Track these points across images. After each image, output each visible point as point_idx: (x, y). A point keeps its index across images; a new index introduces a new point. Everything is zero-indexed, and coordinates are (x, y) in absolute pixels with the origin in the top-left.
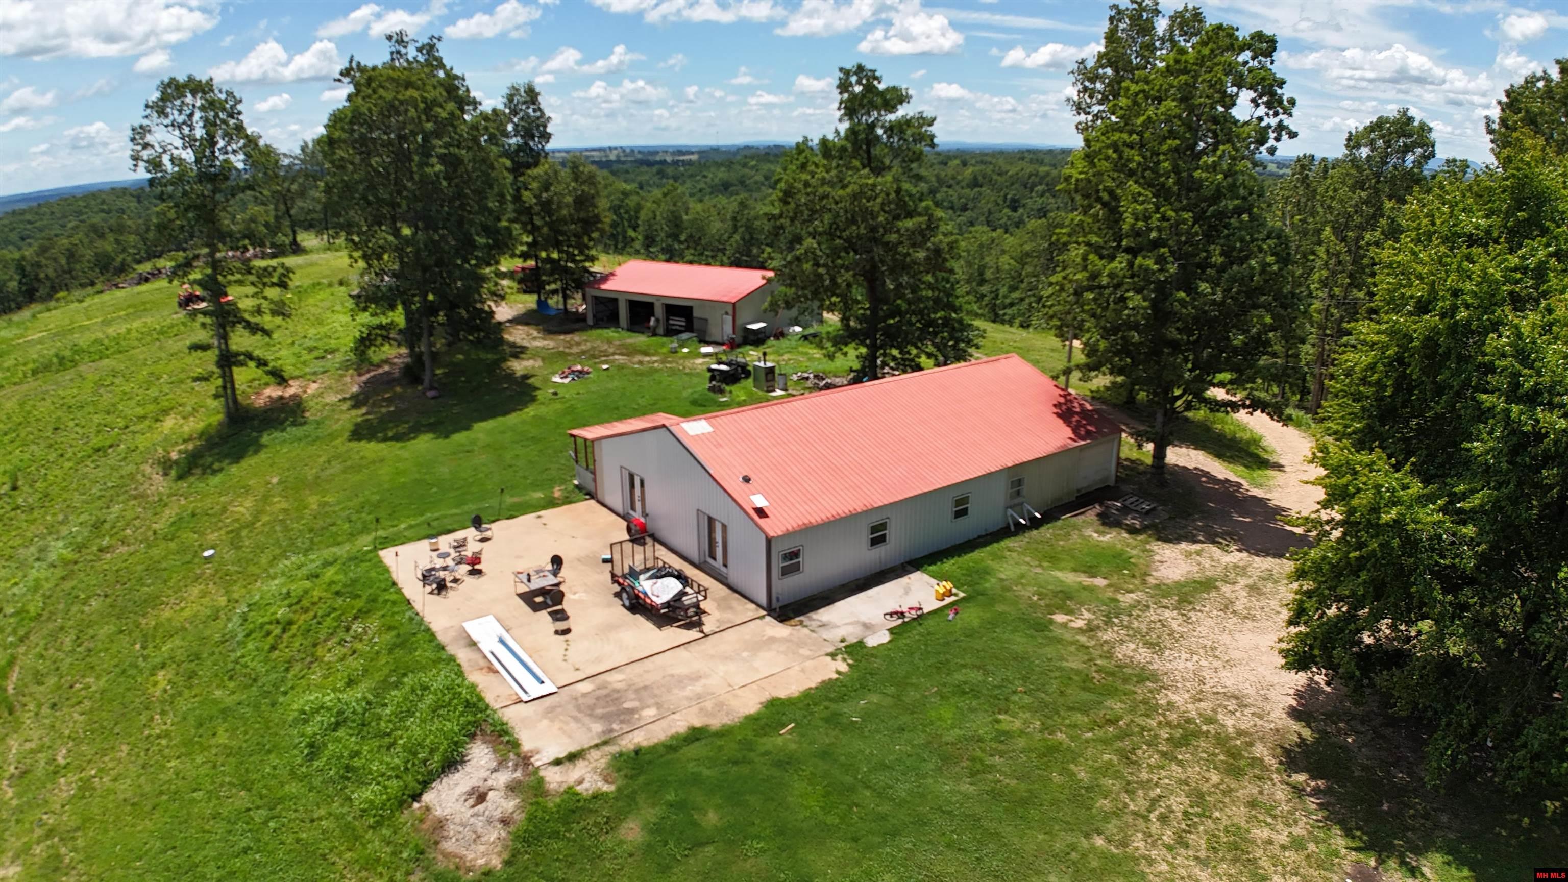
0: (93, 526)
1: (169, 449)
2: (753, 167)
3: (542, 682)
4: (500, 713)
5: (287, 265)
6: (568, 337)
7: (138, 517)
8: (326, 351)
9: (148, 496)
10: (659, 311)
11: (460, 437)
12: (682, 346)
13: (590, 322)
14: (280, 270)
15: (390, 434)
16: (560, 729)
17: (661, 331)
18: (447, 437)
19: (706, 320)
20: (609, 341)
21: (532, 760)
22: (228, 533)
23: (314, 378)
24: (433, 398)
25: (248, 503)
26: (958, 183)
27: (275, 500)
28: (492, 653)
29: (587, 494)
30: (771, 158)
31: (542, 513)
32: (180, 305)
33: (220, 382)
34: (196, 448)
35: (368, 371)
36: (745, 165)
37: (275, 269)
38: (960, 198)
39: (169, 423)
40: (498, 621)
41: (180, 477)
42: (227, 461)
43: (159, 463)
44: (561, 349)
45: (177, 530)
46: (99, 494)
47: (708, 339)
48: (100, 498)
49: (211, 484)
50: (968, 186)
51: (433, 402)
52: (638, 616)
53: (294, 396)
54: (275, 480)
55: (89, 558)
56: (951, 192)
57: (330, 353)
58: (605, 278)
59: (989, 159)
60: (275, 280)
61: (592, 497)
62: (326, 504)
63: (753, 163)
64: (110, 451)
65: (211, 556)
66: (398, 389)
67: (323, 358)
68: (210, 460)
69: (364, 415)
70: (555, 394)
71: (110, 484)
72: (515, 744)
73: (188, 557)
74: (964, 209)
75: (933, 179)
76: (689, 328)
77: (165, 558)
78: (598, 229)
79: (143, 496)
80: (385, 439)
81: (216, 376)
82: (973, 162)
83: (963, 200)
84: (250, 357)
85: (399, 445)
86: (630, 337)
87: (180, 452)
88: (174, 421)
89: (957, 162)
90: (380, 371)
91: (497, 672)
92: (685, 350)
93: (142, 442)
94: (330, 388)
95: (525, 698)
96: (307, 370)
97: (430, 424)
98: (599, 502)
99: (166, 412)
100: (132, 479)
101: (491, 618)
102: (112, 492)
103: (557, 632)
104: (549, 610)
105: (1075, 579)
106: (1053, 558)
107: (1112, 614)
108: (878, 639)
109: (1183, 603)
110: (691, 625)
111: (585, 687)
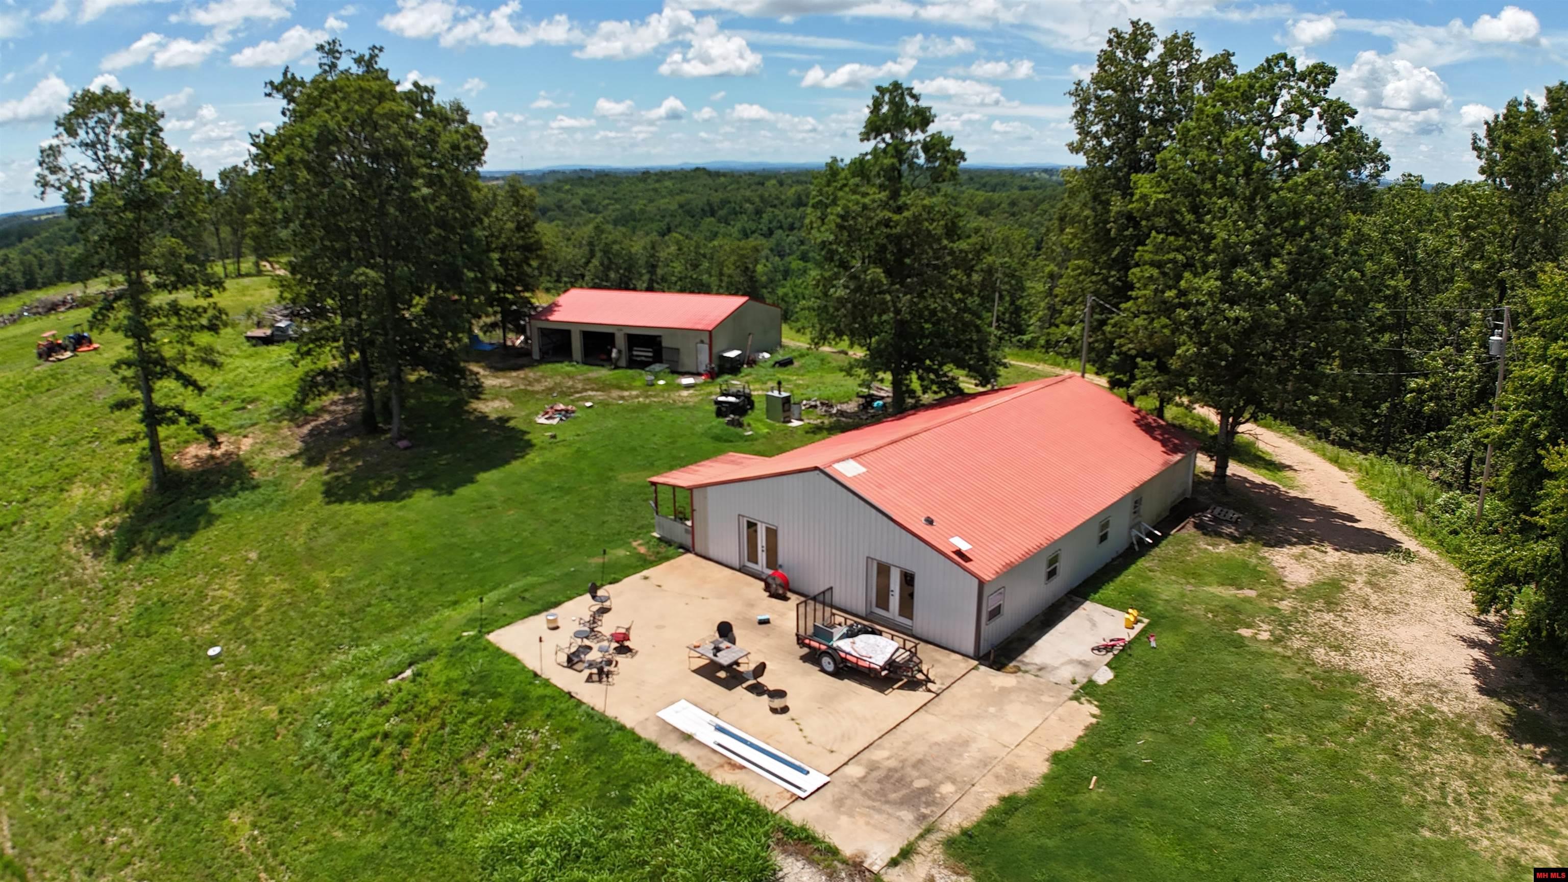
0: (32, 624)
1: (91, 524)
2: (568, 191)
3: (808, 772)
4: (783, 813)
5: (220, 305)
6: (521, 374)
7: (86, 610)
8: (243, 401)
9: (86, 583)
10: (621, 342)
11: (465, 492)
12: (657, 378)
13: (536, 356)
14: (211, 312)
15: (376, 493)
16: (868, 824)
17: (623, 362)
18: (451, 493)
19: (678, 350)
20: (570, 376)
21: (866, 865)
22: (222, 624)
23: (244, 432)
24: (406, 448)
25: (232, 584)
26: (782, 204)
27: (267, 579)
28: (719, 745)
29: (681, 547)
30: (586, 182)
31: (645, 573)
32: (40, 356)
33: (145, 443)
34: (124, 521)
35: (307, 423)
36: (559, 190)
37: (205, 310)
38: (786, 218)
39: (78, 493)
40: (696, 705)
41: (121, 559)
42: (175, 537)
43: (84, 542)
44: (522, 387)
45: (150, 623)
46: (20, 583)
47: (680, 370)
48: (23, 587)
49: (167, 564)
50: (793, 206)
51: (408, 452)
52: (846, 681)
53: (228, 454)
54: (253, 555)
55: (42, 664)
56: (777, 212)
57: (250, 402)
58: (550, 309)
59: (803, 178)
60: (204, 322)
61: (687, 550)
62: (340, 581)
63: (567, 187)
64: (15, 529)
65: (219, 654)
66: (356, 441)
67: (244, 408)
68: (151, 536)
69: (328, 472)
70: (554, 437)
71: (31, 571)
72: (833, 852)
73: (186, 658)
74: (792, 228)
75: (757, 200)
76: (658, 358)
77: (152, 660)
78: (538, 257)
79: (80, 583)
80: (374, 500)
81: (142, 435)
82: (790, 181)
83: (790, 220)
84: (181, 412)
85: (395, 505)
86: (592, 371)
87: (106, 527)
88: (82, 491)
89: (774, 182)
90: (321, 421)
91: (742, 767)
92: (662, 382)
93: (50, 516)
94: (268, 443)
95: (803, 795)
96: (231, 423)
97: (420, 479)
98: (697, 554)
99: (69, 480)
100: (57, 562)
101: (683, 703)
102: (38, 580)
103: (774, 711)
104: (745, 685)
105: (1228, 593)
106: (1194, 574)
107: (1284, 622)
108: (1104, 676)
109: (1331, 605)
110: (913, 685)
111: (855, 771)
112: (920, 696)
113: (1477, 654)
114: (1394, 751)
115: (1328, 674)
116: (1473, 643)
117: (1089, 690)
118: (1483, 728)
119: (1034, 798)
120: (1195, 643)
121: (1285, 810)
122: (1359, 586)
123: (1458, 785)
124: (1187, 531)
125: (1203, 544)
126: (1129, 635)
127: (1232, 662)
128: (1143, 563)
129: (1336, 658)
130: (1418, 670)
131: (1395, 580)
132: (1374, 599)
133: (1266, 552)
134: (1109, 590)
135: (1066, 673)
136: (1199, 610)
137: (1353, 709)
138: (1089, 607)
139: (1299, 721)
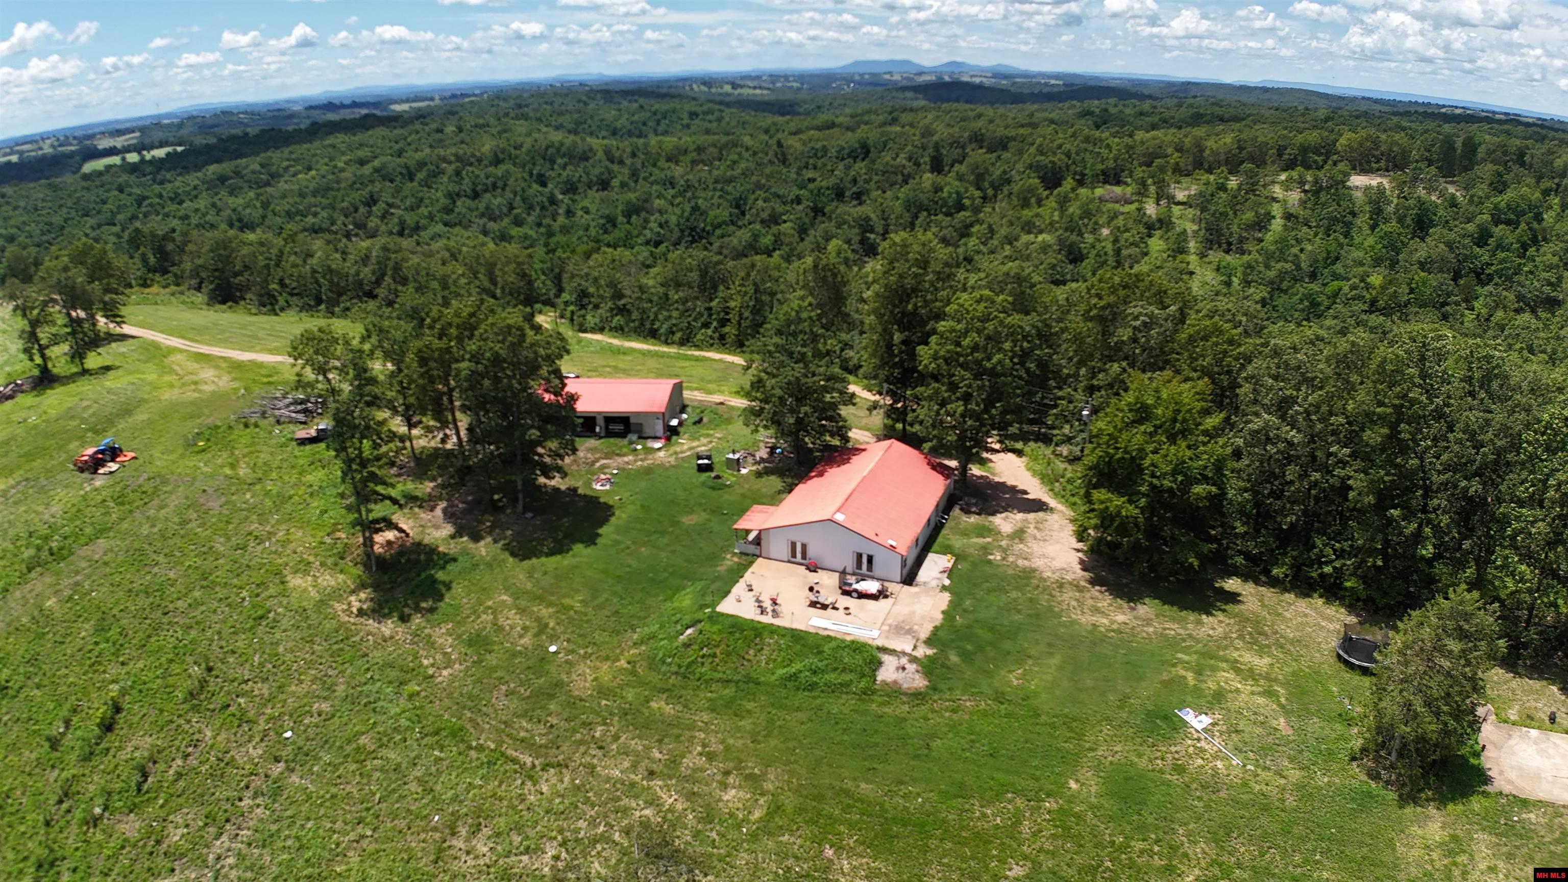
3: (872, 630)
4: (875, 644)
10: (600, 421)
16: (900, 641)
17: (603, 434)
28: (839, 629)
52: (863, 599)
65: (557, 650)
72: (894, 651)
86: (585, 442)
91: (851, 633)
95: (875, 637)
98: (769, 559)
103: (846, 614)
104: (831, 608)
105: (981, 541)
106: (965, 534)
107: (1004, 550)
108: (947, 582)
109: (1022, 540)
110: (886, 597)
111: (886, 628)
112: (889, 601)
113: (1080, 555)
114: (1051, 595)
115: (1024, 570)
116: (1078, 550)
117: (944, 588)
118: (1083, 583)
119: (942, 625)
120: (974, 565)
121: (1018, 617)
122: (1031, 530)
123: (1074, 603)
124: (956, 512)
125: (964, 518)
126: (950, 565)
127: (989, 570)
128: (944, 532)
129: (1026, 563)
130: (1057, 564)
131: (1046, 524)
132: (1038, 535)
133: (991, 518)
134: (936, 547)
135: (934, 583)
136: (972, 551)
137: (1035, 582)
138: (931, 556)
139: (1017, 588)
